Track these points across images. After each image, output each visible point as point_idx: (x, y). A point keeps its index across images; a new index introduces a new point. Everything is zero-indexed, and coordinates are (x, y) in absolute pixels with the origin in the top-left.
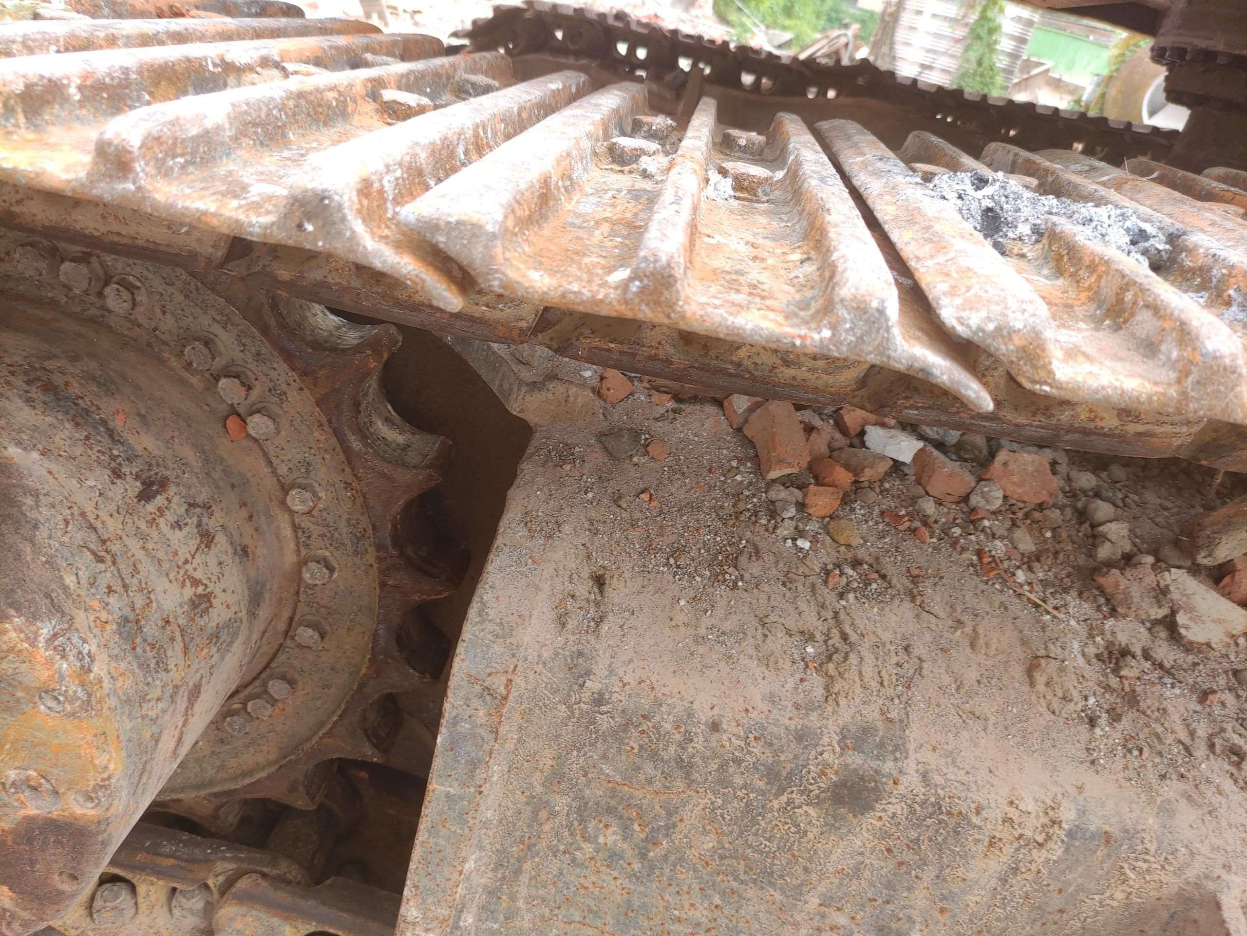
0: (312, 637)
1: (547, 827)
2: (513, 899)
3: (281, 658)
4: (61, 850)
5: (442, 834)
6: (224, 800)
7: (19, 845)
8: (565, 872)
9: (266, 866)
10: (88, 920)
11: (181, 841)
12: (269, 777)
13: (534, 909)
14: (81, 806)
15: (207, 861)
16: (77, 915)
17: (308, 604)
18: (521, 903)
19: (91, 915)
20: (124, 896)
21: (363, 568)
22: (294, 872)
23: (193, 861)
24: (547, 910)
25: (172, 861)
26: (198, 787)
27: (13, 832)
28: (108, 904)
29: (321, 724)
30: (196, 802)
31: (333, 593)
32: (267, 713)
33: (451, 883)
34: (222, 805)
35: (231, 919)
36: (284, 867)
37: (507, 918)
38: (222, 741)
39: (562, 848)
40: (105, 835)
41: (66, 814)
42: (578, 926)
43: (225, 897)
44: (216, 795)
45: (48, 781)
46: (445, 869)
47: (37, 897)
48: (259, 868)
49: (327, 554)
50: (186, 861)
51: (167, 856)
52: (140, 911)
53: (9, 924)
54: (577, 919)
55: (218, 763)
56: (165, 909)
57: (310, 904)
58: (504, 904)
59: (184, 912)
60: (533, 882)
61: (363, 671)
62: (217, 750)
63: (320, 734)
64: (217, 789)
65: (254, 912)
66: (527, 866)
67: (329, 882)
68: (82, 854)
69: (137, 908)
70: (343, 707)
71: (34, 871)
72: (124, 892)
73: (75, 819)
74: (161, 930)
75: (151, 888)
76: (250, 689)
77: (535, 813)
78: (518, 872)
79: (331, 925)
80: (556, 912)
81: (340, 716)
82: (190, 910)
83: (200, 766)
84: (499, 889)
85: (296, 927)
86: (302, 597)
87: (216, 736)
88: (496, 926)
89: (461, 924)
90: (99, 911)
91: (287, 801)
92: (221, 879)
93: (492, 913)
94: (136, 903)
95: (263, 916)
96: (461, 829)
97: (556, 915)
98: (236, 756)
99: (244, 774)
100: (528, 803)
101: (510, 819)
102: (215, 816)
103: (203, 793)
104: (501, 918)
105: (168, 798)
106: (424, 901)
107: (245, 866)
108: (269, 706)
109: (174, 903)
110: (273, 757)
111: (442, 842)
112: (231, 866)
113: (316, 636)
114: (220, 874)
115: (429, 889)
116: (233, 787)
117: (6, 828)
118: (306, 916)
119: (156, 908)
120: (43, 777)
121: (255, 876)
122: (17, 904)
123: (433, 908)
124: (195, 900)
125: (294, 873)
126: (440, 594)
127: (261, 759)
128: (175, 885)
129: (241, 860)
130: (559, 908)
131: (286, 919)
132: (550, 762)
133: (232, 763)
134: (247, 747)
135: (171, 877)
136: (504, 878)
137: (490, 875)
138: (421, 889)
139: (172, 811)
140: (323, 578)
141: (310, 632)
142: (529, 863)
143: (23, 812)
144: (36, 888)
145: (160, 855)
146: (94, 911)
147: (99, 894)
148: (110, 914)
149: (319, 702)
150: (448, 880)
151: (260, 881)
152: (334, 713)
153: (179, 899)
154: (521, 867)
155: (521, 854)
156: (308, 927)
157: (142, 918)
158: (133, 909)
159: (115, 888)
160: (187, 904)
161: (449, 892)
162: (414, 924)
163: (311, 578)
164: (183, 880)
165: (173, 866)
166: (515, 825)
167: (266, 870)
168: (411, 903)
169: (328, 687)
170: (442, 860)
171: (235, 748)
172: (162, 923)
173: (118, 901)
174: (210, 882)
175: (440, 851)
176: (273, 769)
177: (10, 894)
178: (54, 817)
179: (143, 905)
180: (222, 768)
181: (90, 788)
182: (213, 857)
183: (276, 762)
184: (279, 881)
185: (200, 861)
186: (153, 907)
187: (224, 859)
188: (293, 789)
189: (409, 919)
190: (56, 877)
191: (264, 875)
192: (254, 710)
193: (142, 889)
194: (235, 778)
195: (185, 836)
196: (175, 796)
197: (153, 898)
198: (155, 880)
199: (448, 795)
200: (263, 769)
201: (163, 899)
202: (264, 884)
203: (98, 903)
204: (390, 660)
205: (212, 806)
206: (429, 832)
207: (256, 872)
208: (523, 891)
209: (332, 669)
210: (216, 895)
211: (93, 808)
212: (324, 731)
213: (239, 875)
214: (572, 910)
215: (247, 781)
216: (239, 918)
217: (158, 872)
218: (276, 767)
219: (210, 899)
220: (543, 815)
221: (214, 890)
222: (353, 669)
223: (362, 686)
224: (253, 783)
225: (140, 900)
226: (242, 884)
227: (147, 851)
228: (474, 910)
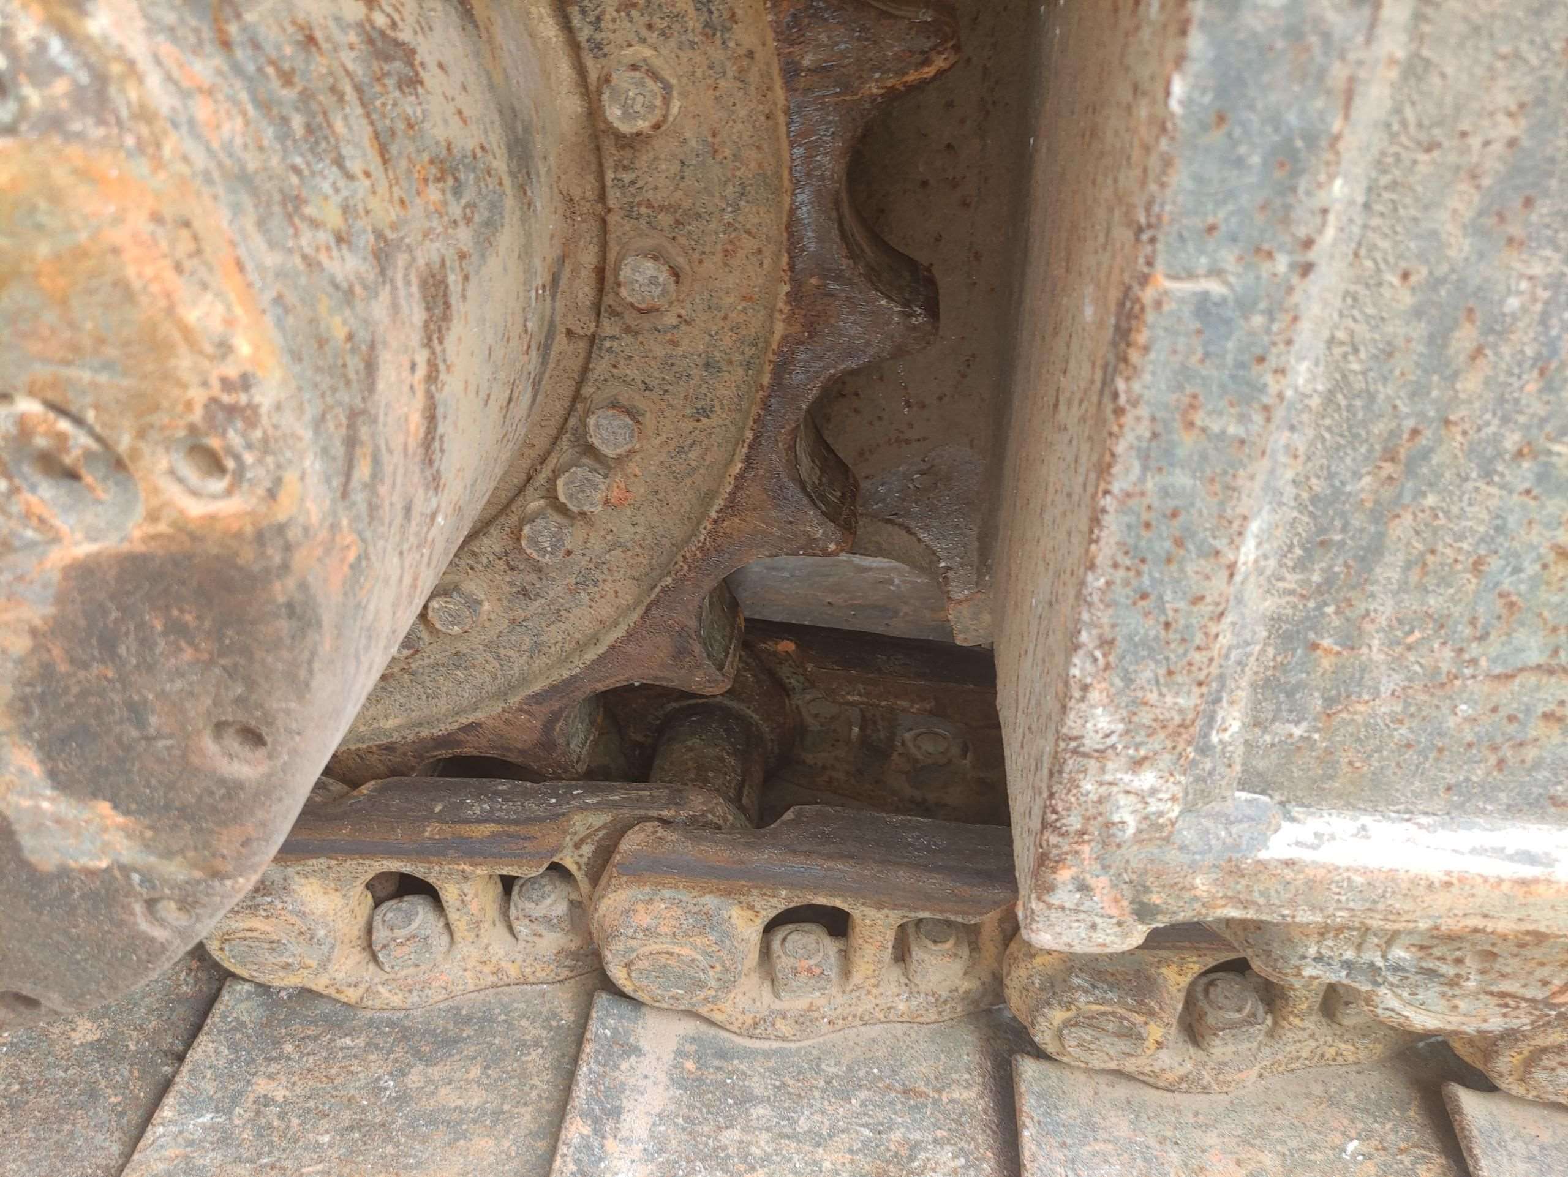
0: (654, 280)
1: (1470, 384)
2: (1352, 639)
3: (601, 367)
4: (188, 654)
5: (1181, 453)
6: (556, 705)
7: (86, 666)
8: (1512, 521)
9: (666, 806)
10: (372, 967)
11: (496, 793)
12: (629, 635)
13: (1411, 657)
14: (195, 493)
15: (554, 817)
16: (351, 962)
17: (630, 213)
18: (1375, 650)
19: (375, 958)
20: (421, 912)
21: (732, 70)
22: (720, 809)
23: (530, 820)
24: (1448, 653)
25: (489, 829)
26: (502, 694)
27: (59, 627)
28: (398, 932)
29: (708, 497)
30: (507, 722)
31: (675, 168)
32: (598, 497)
33: (1206, 609)
34: (555, 717)
35: (626, 912)
36: (697, 802)
37: (1329, 701)
38: (524, 592)
39: (1512, 440)
40: (291, 583)
41: (162, 527)
42: (1532, 679)
43: (603, 881)
44: (538, 698)
45: (78, 421)
46: (1190, 568)
47: (185, 813)
48: (653, 813)
49: (648, 52)
50: (516, 822)
51: (480, 821)
52: (458, 936)
53: (151, 904)
54: (1534, 657)
55: (528, 642)
56: (501, 929)
57: (764, 858)
58: (1326, 663)
59: (534, 926)
60: (1414, 577)
61: (780, 328)
62: (520, 614)
63: (714, 514)
64: (537, 687)
65: (667, 893)
66: (1401, 528)
67: (789, 815)
68: (246, 652)
69: (451, 933)
70: (749, 435)
71: (148, 739)
72: (420, 909)
73: (193, 537)
74: (503, 964)
75: (466, 887)
76: (552, 461)
77: (1438, 340)
78: (1374, 551)
79: (817, 889)
80: (1474, 649)
81: (748, 459)
82: (547, 921)
83: (498, 657)
84: (1313, 621)
85: (751, 907)
86: (614, 197)
87: (511, 584)
88: (1298, 731)
89: (1215, 738)
90: (384, 947)
91: (674, 678)
92: (587, 850)
93: (1290, 694)
94: (447, 925)
95: (685, 895)
96: (1243, 419)
97: (1474, 662)
98: (559, 618)
99: (581, 647)
100: (1418, 313)
101: (1358, 384)
102: (547, 744)
103: (515, 700)
104: (1317, 703)
105: (456, 726)
106: (1128, 680)
107: (626, 812)
108: (598, 478)
109: (513, 912)
110: (626, 599)
111: (1182, 479)
112: (599, 820)
113: (664, 276)
114: (582, 841)
115: (1144, 643)
116: (566, 674)
117: (38, 622)
118: (766, 881)
119: (486, 925)
120: (62, 411)
121: (649, 826)
122: (147, 846)
123: (1153, 697)
124: (549, 901)
125: (719, 811)
126: (927, 62)
127: (605, 610)
128: (506, 871)
129: (615, 805)
130: (1483, 638)
131: (728, 893)
132: (1507, 128)
133: (554, 634)
134: (573, 592)
135: (499, 857)
136: (1330, 580)
137: (1292, 580)
138: (1121, 644)
139: (468, 750)
140: (652, 107)
141: (649, 268)
142: (1407, 518)
143: (58, 557)
144: (171, 786)
145: (467, 821)
146: (376, 948)
147: (378, 919)
148: (406, 949)
149: (693, 455)
150: (1198, 599)
151: (661, 832)
152: (730, 462)
153: (520, 903)
154: (1381, 535)
155: (1387, 493)
156: (774, 901)
157: (465, 948)
158: (445, 938)
159: (404, 905)
160: (539, 911)
161: (1199, 638)
162: (1101, 754)
163: (627, 116)
164: (519, 857)
165: (494, 835)
166: (1372, 397)
167: (665, 813)
168: (1094, 695)
169: (703, 413)
170: (1179, 543)
171: (552, 602)
172: (502, 952)
173: (415, 925)
174: (569, 863)
175: (1175, 514)
176: (636, 616)
177: (120, 819)
178: (139, 548)
179: (460, 923)
180: (537, 648)
181: (197, 416)
182: (564, 809)
183: (637, 603)
184: (697, 826)
185: (541, 820)
186: (478, 924)
187: (585, 808)
188: (680, 653)
189: (1091, 742)
190: (209, 744)
191: (665, 823)
192: (571, 496)
193: (449, 894)
194: (565, 659)
195: (503, 785)
196: (465, 720)
197: (474, 907)
198: (468, 868)
199: (1203, 306)
200: (616, 624)
201: (492, 911)
202: (672, 836)
203: (381, 935)
204: (833, 286)
205: (537, 723)
206: (1145, 457)
207: (650, 819)
208: (1384, 609)
209: (707, 365)
210: (584, 885)
211: (229, 492)
212: (719, 503)
213: (617, 832)
214: (1521, 636)
215: (591, 655)
216: (640, 907)
217: (472, 852)
218: (640, 610)
219: (574, 896)
220: (1464, 338)
221: (578, 875)
222: (749, 351)
223: (782, 367)
224: (601, 658)
225: (453, 915)
226: (632, 842)
227: (440, 818)
228: (1243, 695)
